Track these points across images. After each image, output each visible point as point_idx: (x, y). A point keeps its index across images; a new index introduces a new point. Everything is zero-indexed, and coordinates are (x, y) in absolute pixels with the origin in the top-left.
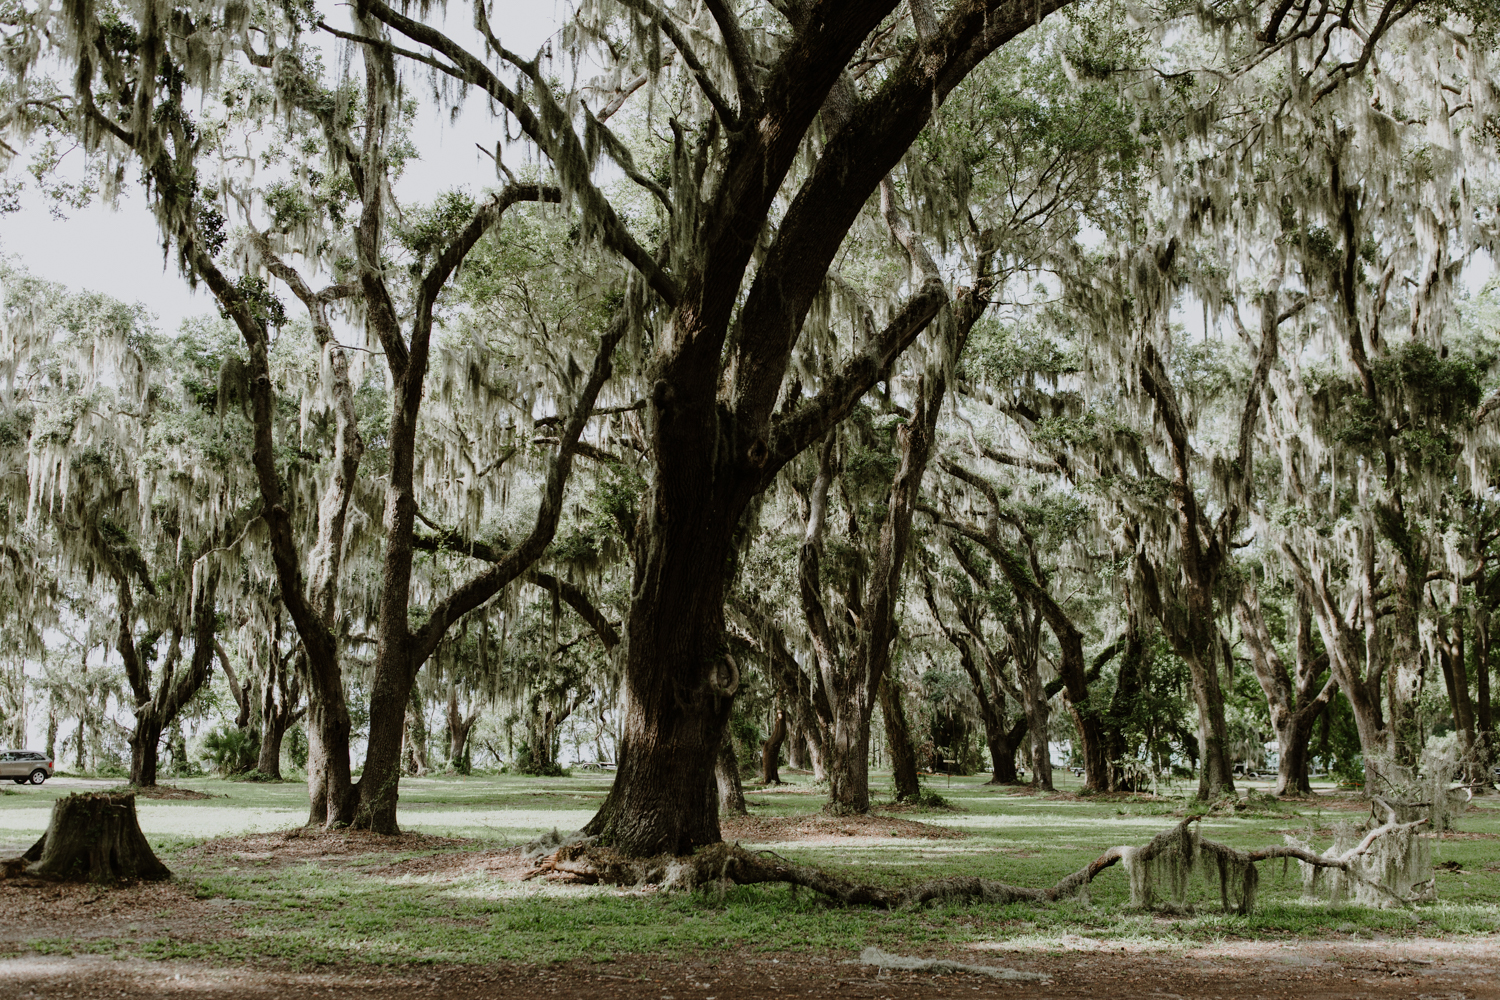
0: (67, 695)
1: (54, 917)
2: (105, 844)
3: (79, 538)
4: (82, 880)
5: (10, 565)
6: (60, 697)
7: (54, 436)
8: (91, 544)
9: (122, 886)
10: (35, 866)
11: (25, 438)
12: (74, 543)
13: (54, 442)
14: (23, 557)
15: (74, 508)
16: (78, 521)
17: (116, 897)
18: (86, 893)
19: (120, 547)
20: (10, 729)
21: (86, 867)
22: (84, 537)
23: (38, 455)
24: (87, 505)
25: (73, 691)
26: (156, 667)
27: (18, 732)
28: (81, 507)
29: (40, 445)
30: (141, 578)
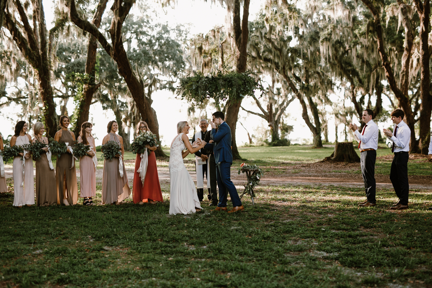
0: (340, 116)
1: (337, 168)
2: (347, 153)
3: (337, 67)
4: (343, 161)
5: (318, 77)
6: (338, 117)
7: (326, 38)
8: (341, 69)
9: (351, 163)
10: (333, 158)
11: (318, 39)
12: (336, 69)
13: (326, 40)
14: (321, 74)
15: (334, 58)
16: (336, 62)
17: (350, 165)
18: (344, 163)
19: (350, 68)
20: (324, 129)
21: (343, 158)
22: (338, 67)
23: (322, 45)
24: (338, 56)
25: (341, 115)
26: (365, 107)
27: (326, 130)
28: (336, 58)
29: (322, 42)
30: (357, 78)
